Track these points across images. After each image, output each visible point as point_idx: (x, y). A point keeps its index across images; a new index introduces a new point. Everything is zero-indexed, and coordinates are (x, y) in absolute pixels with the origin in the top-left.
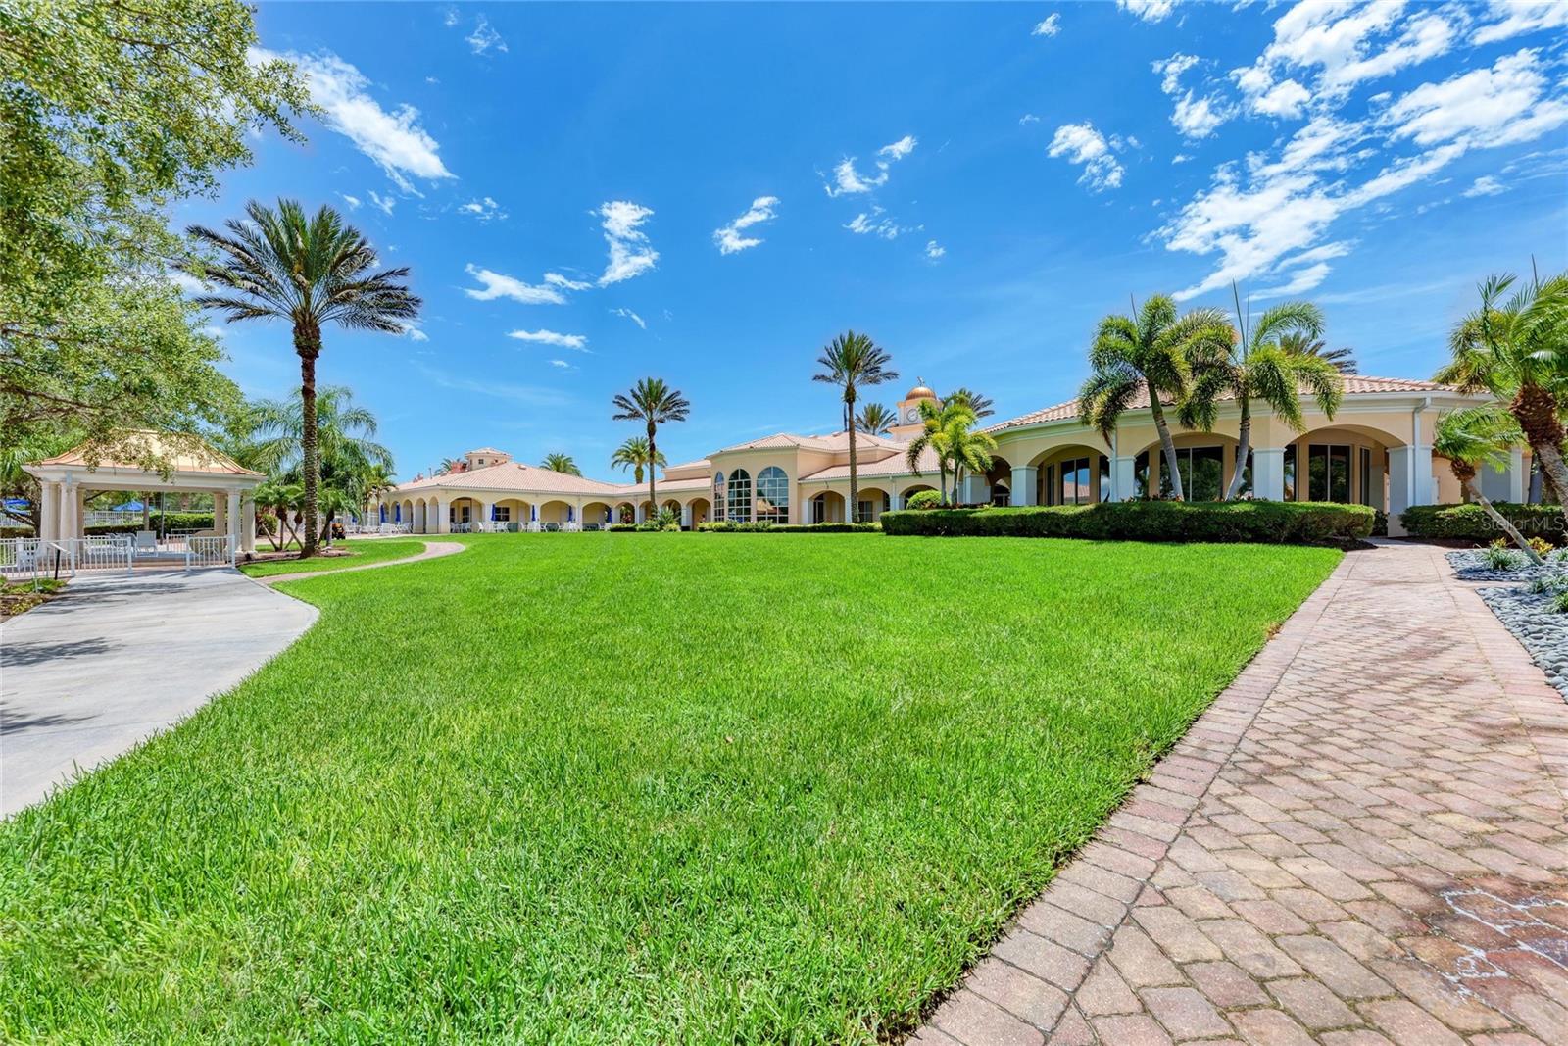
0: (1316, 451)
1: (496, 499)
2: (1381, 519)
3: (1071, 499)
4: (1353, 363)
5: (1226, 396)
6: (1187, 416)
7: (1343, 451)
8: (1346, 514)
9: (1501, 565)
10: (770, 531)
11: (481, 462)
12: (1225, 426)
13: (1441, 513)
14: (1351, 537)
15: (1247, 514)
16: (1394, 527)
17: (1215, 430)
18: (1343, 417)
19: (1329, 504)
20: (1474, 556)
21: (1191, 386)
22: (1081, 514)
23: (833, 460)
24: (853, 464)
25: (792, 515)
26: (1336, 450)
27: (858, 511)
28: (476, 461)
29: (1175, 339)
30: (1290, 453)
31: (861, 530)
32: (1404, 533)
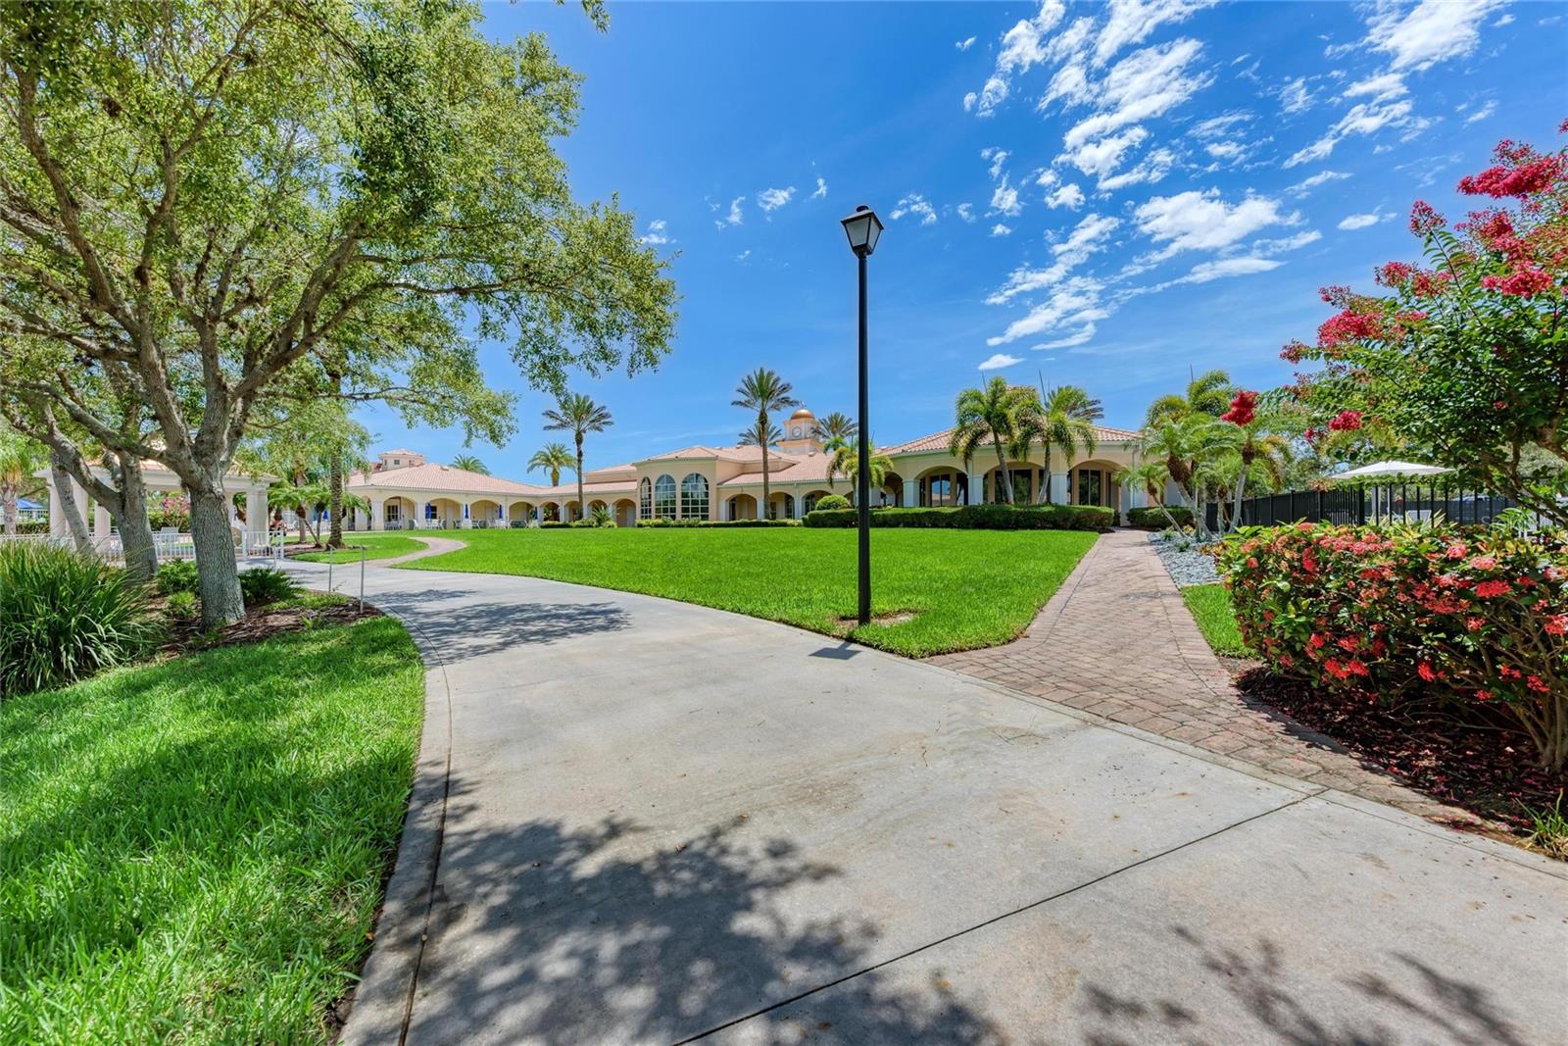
0: (1083, 473)
1: (429, 498)
2: (1117, 516)
3: (937, 501)
4: (1101, 409)
5: (1037, 440)
6: (1014, 451)
7: (1097, 473)
8: (1101, 513)
9: (1168, 538)
10: (700, 526)
11: (397, 462)
12: (1035, 458)
13: (1146, 512)
14: (1104, 525)
15: (1050, 512)
16: (1124, 520)
17: (1030, 460)
18: (1097, 455)
19: (1090, 507)
20: (1159, 535)
21: (1017, 433)
22: (956, 513)
23: (744, 469)
24: (766, 472)
25: (712, 513)
26: (1093, 472)
27: (770, 510)
28: (391, 463)
29: (1008, 404)
30: (1070, 475)
31: (772, 525)
32: (1128, 523)
